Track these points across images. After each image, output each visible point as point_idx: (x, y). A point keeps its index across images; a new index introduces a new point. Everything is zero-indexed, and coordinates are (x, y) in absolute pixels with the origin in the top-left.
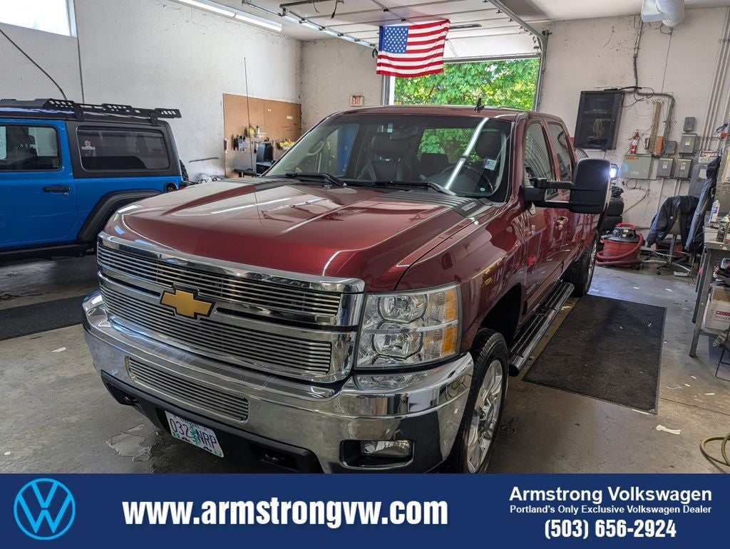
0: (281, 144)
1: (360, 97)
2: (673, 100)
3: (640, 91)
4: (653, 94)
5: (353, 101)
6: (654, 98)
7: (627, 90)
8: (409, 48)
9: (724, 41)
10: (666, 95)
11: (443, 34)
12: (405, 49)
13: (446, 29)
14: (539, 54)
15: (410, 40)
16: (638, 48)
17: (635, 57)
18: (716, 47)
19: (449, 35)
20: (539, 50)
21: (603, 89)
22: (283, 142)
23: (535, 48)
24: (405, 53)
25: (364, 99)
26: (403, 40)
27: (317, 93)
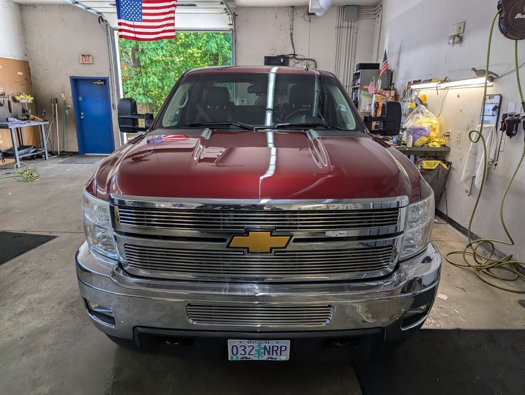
0: (17, 98)
1: (89, 56)
2: (316, 63)
3: (297, 57)
4: (304, 59)
5: (83, 59)
6: (305, 61)
7: (290, 56)
8: (144, 17)
9: (338, 28)
10: (312, 60)
11: (173, 9)
12: (141, 18)
13: (174, 6)
14: (232, 29)
15: (144, 11)
16: (293, 29)
17: (291, 35)
18: (334, 32)
19: (178, 10)
20: (232, 26)
21: (276, 56)
22: (18, 96)
23: (229, 24)
24: (141, 21)
25: (93, 58)
26: (138, 11)
27: (44, 51)
